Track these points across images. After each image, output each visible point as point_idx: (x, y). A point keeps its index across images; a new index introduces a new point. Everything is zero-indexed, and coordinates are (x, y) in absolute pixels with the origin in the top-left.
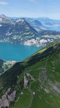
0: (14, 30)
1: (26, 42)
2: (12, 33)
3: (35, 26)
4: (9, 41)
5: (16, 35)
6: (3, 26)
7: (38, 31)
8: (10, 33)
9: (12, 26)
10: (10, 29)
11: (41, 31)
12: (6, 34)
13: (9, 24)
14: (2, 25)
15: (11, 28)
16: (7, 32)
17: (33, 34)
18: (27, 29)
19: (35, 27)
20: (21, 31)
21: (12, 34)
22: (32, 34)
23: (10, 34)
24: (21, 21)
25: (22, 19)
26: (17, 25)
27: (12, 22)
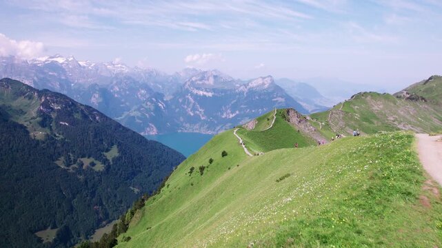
0: (242, 106)
2: (237, 112)
3: (300, 97)
5: (246, 116)
6: (216, 94)
7: (310, 111)
8: (232, 113)
9: (238, 96)
10: (232, 103)
11: (317, 110)
12: (222, 114)
13: (231, 90)
14: (214, 92)
15: (235, 101)
16: (226, 110)
18: (279, 103)
19: (301, 101)
20: (262, 108)
21: (237, 116)
23: (231, 116)
24: (264, 84)
25: (266, 79)
26: (252, 92)
27: (238, 85)
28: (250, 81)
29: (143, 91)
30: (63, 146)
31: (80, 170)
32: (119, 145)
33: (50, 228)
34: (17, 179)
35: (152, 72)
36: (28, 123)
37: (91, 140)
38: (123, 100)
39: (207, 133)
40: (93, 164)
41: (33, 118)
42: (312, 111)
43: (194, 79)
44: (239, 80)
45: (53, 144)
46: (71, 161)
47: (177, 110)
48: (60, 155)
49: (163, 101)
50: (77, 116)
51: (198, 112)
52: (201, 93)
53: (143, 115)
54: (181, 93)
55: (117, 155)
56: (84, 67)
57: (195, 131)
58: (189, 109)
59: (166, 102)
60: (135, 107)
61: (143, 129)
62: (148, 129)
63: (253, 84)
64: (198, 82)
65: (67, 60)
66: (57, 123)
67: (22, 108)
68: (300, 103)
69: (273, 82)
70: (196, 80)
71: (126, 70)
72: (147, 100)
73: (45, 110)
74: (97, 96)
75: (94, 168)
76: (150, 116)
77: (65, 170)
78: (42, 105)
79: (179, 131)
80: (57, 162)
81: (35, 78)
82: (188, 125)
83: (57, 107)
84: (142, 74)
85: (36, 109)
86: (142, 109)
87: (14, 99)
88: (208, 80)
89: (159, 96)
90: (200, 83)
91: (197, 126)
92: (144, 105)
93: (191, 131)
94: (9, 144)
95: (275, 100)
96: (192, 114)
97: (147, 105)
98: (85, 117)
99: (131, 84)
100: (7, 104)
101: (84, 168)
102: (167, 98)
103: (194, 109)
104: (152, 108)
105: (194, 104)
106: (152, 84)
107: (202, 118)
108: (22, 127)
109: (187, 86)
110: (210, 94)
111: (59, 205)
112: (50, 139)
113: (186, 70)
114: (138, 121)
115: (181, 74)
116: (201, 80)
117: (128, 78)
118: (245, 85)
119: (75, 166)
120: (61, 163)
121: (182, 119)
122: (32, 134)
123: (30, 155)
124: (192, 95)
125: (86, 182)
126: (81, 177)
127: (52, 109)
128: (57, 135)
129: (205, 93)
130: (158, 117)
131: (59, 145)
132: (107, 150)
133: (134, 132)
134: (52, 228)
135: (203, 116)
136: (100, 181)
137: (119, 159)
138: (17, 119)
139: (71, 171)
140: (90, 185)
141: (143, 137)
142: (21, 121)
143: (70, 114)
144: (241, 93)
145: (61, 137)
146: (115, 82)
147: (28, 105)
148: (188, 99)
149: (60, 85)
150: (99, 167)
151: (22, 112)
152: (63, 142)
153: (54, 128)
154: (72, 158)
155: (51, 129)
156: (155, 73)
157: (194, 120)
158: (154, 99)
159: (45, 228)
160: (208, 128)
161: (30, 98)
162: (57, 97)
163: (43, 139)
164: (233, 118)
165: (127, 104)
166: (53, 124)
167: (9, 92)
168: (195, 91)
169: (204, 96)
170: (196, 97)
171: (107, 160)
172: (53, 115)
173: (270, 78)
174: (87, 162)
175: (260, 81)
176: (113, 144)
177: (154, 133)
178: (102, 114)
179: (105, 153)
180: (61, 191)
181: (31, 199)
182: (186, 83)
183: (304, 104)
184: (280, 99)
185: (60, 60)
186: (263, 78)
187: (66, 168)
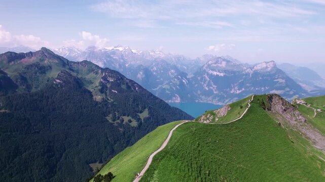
0: (248, 85)
2: (243, 89)
3: (300, 79)
6: (227, 75)
7: (309, 91)
8: (239, 90)
9: (244, 77)
10: (240, 81)
11: (316, 91)
12: (231, 90)
13: (239, 72)
14: (226, 73)
15: (242, 80)
16: (234, 87)
17: (294, 94)
18: (280, 83)
19: (301, 82)
20: (264, 87)
21: (243, 92)
22: (291, 93)
23: (238, 92)
24: (267, 67)
25: (269, 64)
26: (256, 74)
27: (245, 68)
28: (256, 65)
29: (172, 71)
30: (112, 106)
31: (121, 125)
32: (150, 109)
33: (98, 162)
34: (82, 127)
35: (180, 57)
36: (93, 90)
37: (131, 103)
38: (159, 77)
39: (218, 104)
40: (130, 121)
41: (96, 87)
42: (311, 91)
43: (210, 63)
44: (246, 63)
45: (106, 105)
46: (116, 118)
47: (196, 85)
48: (109, 113)
49: (186, 78)
50: (124, 87)
51: (212, 88)
52: (215, 73)
53: (171, 88)
54: (200, 72)
55: (147, 116)
56: (135, 54)
57: (208, 102)
58: (205, 85)
59: (188, 80)
60: (167, 82)
61: (170, 98)
62: (174, 98)
63: (258, 68)
64: (213, 65)
65: (125, 49)
66: (110, 91)
67: (91, 79)
68: (300, 84)
69: (275, 65)
70: (212, 64)
71: (162, 56)
72: (175, 77)
73: (104, 82)
74: (141, 73)
75: (130, 124)
76: (176, 88)
77: (112, 124)
78: (102, 78)
79: (197, 101)
80: (107, 118)
81: (105, 61)
82: (203, 97)
83: (111, 80)
84: (173, 59)
85: (99, 81)
86: (171, 83)
87: (88, 74)
88: (221, 63)
89: (184, 75)
90: (215, 65)
91: (210, 98)
92: (172, 81)
93: (205, 101)
94: (80, 103)
95: (276, 80)
96: (207, 89)
97: (174, 80)
98: (129, 87)
99: (165, 65)
100: (84, 77)
101: (124, 123)
102: (190, 76)
103: (209, 85)
104: (178, 83)
105: (209, 82)
106: (180, 66)
107: (215, 92)
108: (90, 92)
109: (204, 68)
110: (222, 75)
111: (105, 147)
112: (105, 101)
113: (205, 56)
114: (167, 92)
115: (201, 59)
116: (215, 63)
117: (163, 61)
118: (250, 68)
119: (119, 121)
120: (109, 118)
121: (199, 92)
122: (94, 97)
123: (91, 111)
124: (208, 74)
125: (124, 134)
126: (121, 130)
127: (108, 81)
128: (109, 99)
129: (218, 73)
130: (182, 90)
131: (110, 106)
132: (141, 112)
133: (161, 100)
134: (99, 163)
135: (216, 91)
136: (134, 133)
137: (148, 119)
138: (88, 87)
139: (116, 124)
140: (126, 136)
141: (167, 104)
142: (90, 88)
143: (119, 85)
144: (247, 74)
145: (112, 100)
146: (154, 64)
147: (95, 78)
148: (205, 77)
149: (119, 65)
150: (134, 123)
151: (91, 83)
152: (112, 104)
153: (108, 94)
154: (117, 115)
155: (106, 95)
156: (182, 58)
157: (209, 93)
158: (179, 77)
159: (95, 162)
160: (219, 101)
161: (97, 73)
162: (112, 73)
163: (100, 101)
164: (239, 94)
165: (162, 79)
166: (108, 92)
167: (85, 69)
168: (211, 72)
169: (217, 75)
170: (211, 76)
171: (140, 119)
172: (109, 86)
173: (273, 62)
174: (126, 119)
175: (264, 65)
176: (145, 108)
177: (178, 101)
178: (140, 86)
179: (139, 114)
180: (107, 138)
181: (89, 141)
182: (204, 66)
183: (303, 85)
184: (281, 81)
185: (121, 49)
186: (267, 63)
187: (112, 122)
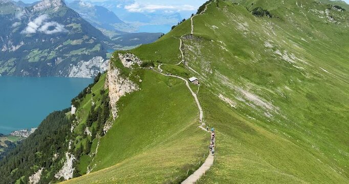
1: (75, 69)
2: (22, 43)
3: (98, 22)
4: (14, 70)
5: (35, 48)
7: (111, 37)
8: (15, 45)
11: (118, 36)
13: (9, 15)
16: (6, 42)
17: (95, 43)
18: (75, 30)
19: (100, 26)
20: (55, 36)
22: (91, 42)
24: (52, 7)
25: (54, 1)
28: (35, 4)
68: (99, 29)
69: (64, 4)
95: (69, 25)
118: (27, 8)
164: (16, 51)
175: (48, 4)
184: (75, 25)
